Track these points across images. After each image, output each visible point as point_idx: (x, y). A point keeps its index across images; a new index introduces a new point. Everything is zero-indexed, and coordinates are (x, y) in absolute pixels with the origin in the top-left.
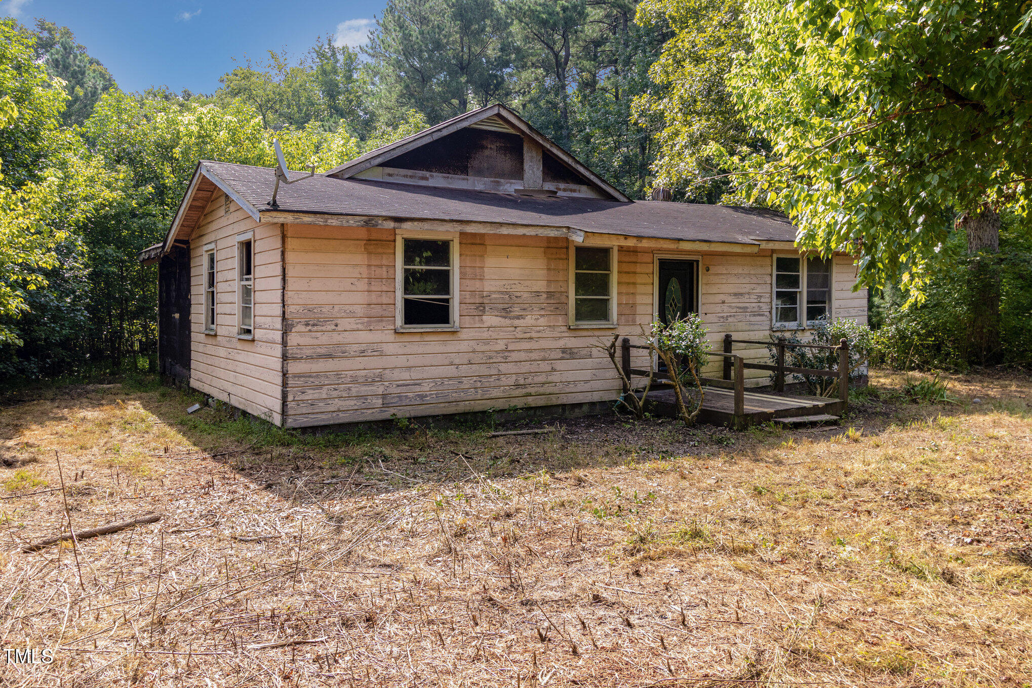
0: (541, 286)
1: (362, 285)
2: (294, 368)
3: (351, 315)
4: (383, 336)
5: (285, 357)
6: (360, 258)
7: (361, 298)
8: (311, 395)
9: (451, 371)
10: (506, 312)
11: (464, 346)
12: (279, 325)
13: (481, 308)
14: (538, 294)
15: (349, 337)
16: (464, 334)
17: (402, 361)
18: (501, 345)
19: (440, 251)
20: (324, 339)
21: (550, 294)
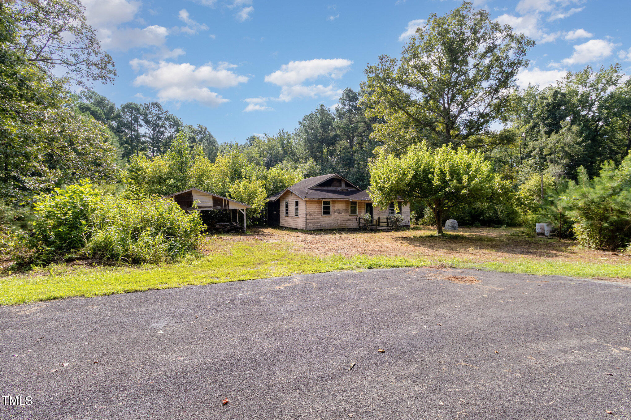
0: (345, 208)
1: (317, 208)
2: (307, 221)
3: (315, 213)
4: (320, 216)
5: (306, 219)
6: (317, 204)
7: (317, 210)
8: (310, 225)
9: (330, 222)
10: (339, 213)
11: (332, 218)
12: (305, 214)
13: (335, 212)
14: (344, 210)
15: (315, 217)
16: (332, 216)
17: (323, 220)
18: (338, 218)
19: (328, 203)
20: (311, 217)
21: (346, 210)
